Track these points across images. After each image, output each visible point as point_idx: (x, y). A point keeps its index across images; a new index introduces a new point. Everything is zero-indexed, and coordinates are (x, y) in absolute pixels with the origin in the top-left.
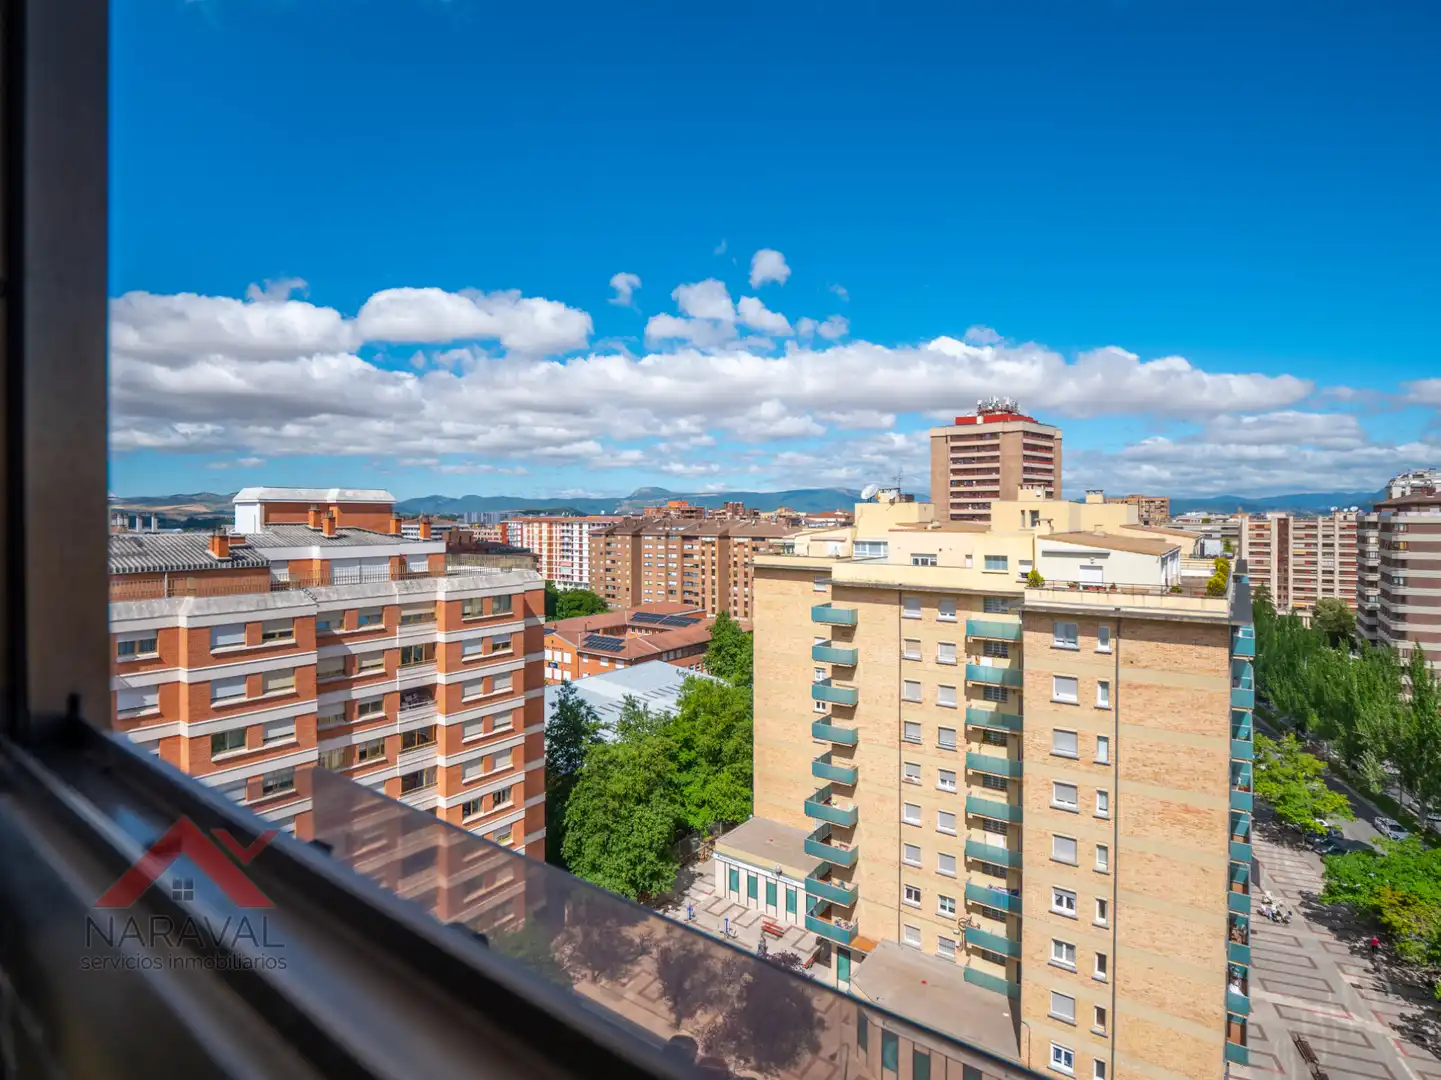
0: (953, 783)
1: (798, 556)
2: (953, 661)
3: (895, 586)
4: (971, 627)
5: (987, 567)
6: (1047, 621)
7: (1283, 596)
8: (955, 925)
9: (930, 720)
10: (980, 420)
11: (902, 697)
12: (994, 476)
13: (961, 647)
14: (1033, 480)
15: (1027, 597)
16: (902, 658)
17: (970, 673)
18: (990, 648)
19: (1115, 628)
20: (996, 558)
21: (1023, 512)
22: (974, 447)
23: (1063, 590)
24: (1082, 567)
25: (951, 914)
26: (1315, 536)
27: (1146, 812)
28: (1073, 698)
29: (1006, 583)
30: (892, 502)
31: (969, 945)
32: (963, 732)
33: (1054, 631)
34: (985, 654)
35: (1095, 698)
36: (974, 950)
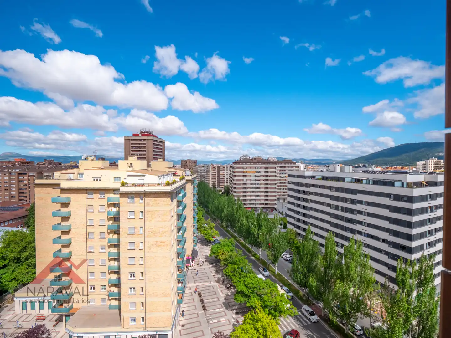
0: (105, 249)
1: (55, 179)
2: (104, 211)
3: (84, 188)
4: (109, 199)
5: (114, 180)
6: (126, 196)
8: (106, 294)
9: (96, 231)
10: (140, 135)
11: (87, 225)
12: (144, 153)
13: (106, 206)
14: (135, 154)
15: (121, 189)
16: (87, 211)
17: (109, 213)
19: (144, 196)
20: (118, 178)
21: (128, 164)
22: (138, 143)
23: (131, 186)
24: (138, 179)
25: (105, 290)
26: (225, 170)
27: (152, 245)
28: (134, 217)
29: (117, 185)
30: (93, 160)
31: (110, 298)
32: (107, 232)
33: (128, 198)
34: (114, 207)
35: (139, 216)
36: (112, 299)
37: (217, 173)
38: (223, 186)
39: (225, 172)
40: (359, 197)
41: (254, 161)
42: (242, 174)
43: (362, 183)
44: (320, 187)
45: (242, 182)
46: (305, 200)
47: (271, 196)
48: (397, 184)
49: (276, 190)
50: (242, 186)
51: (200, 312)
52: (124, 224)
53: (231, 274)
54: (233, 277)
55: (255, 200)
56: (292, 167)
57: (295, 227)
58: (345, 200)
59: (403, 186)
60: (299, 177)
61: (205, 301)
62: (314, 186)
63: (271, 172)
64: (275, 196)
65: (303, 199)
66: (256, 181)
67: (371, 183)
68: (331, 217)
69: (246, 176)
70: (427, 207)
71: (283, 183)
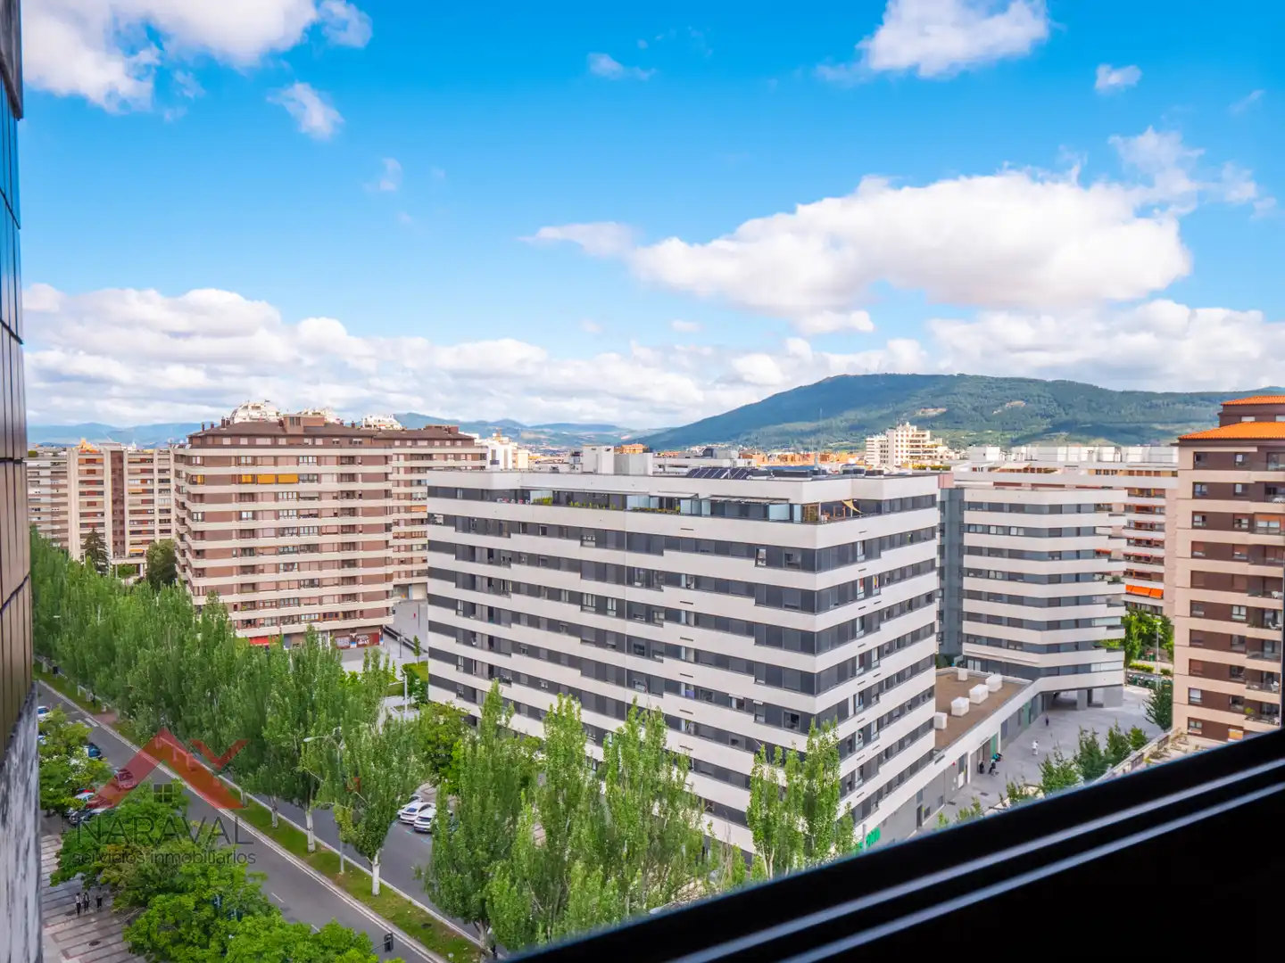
7: (119, 544)
26: (151, 471)
37: (108, 488)
38: (146, 548)
39: (152, 480)
40: (671, 561)
41: (291, 430)
42: (234, 489)
43: (678, 512)
44: (544, 530)
45: (234, 525)
46: (496, 586)
47: (369, 580)
48: (777, 511)
49: (389, 553)
50: (234, 543)
53: (163, 938)
55: (298, 601)
56: (457, 457)
57: (459, 695)
58: (626, 576)
59: (790, 518)
60: (469, 494)
62: (525, 528)
63: (368, 478)
64: (388, 578)
65: (486, 582)
66: (299, 516)
67: (704, 510)
68: (583, 641)
69: (252, 497)
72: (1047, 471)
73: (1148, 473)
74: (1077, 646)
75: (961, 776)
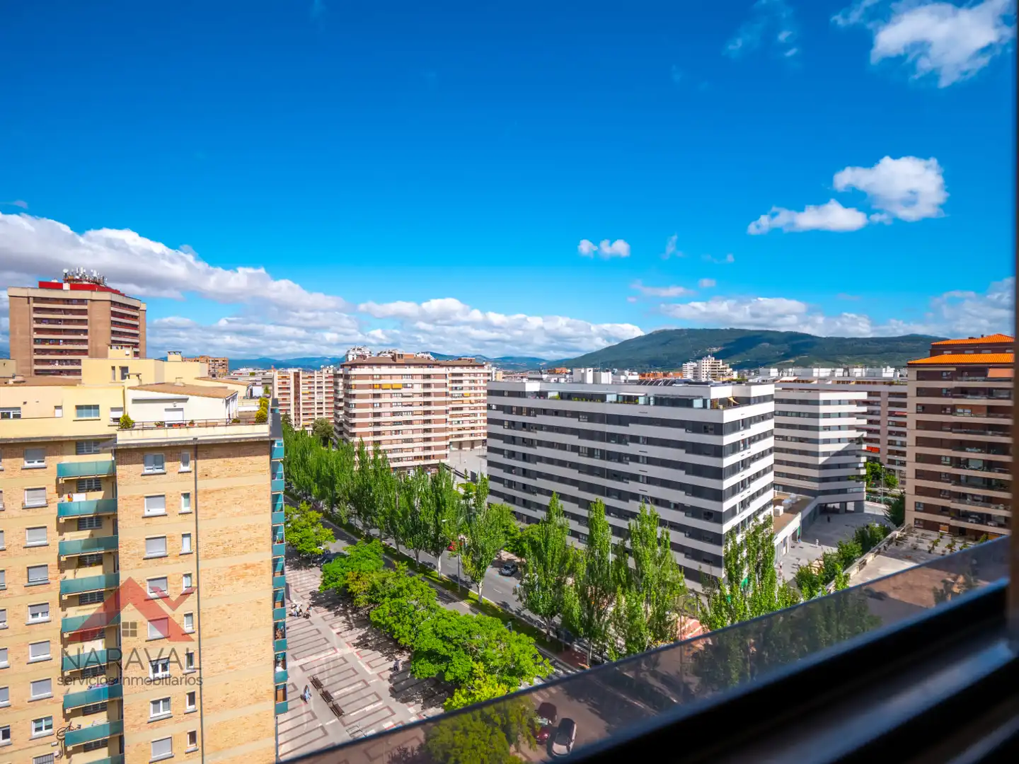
0: (45, 613)
2: (44, 503)
4: (61, 469)
5: (78, 415)
6: (137, 455)
7: (297, 420)
8: (54, 739)
10: (66, 286)
12: (82, 337)
13: (52, 490)
14: (121, 342)
15: (119, 437)
17: (62, 510)
18: (82, 484)
19: (193, 453)
20: (89, 407)
21: (113, 368)
22: (60, 310)
23: (152, 429)
24: (166, 410)
25: (49, 731)
26: (313, 383)
28: (161, 511)
29: (99, 427)
31: (70, 748)
32: (56, 563)
33: (144, 462)
34: (79, 491)
35: (179, 507)
36: (76, 750)
37: (292, 391)
38: (311, 422)
39: (314, 387)
40: (633, 430)
41: (398, 361)
42: (371, 391)
43: (637, 403)
44: (557, 413)
45: (370, 410)
46: (527, 443)
47: (437, 439)
48: (698, 403)
49: (448, 425)
50: (371, 419)
51: (327, 724)
52: (131, 534)
53: (390, 620)
54: (397, 627)
55: (402, 450)
56: (475, 374)
57: (505, 500)
58: (607, 437)
59: (705, 406)
60: (512, 394)
61: (335, 695)
62: (545, 412)
63: (437, 386)
64: (447, 438)
65: (522, 440)
66: (402, 406)
67: (652, 403)
68: (580, 472)
69: (378, 396)
70: (739, 442)
71: (457, 409)
72: (808, 382)
73: (869, 383)
74: (839, 479)
75: (784, 548)
